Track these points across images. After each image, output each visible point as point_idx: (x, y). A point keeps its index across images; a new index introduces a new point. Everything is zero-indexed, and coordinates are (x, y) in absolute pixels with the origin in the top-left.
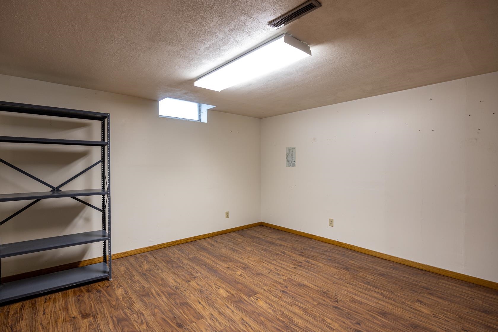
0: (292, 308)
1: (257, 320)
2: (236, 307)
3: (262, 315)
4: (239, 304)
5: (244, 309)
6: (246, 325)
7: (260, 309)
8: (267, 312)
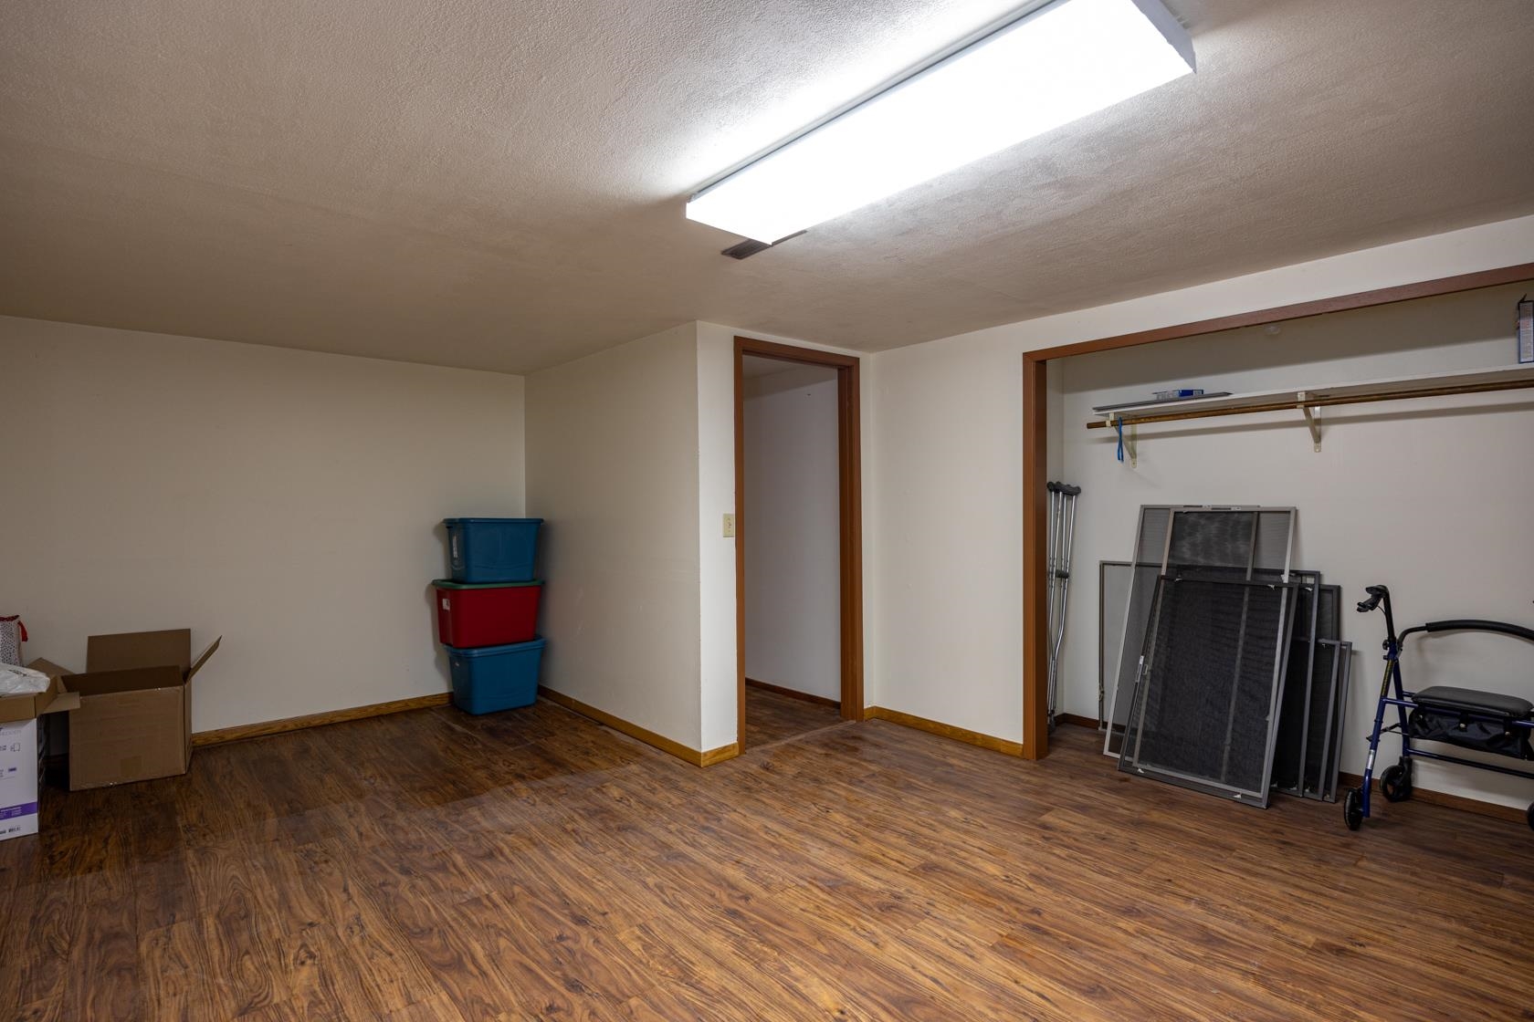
0: (723, 983)
1: (835, 943)
2: (910, 983)
3: (823, 959)
4: (902, 991)
5: (879, 974)
6: (863, 933)
7: (828, 975)
8: (807, 966)
